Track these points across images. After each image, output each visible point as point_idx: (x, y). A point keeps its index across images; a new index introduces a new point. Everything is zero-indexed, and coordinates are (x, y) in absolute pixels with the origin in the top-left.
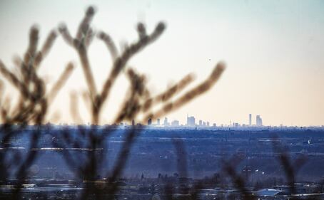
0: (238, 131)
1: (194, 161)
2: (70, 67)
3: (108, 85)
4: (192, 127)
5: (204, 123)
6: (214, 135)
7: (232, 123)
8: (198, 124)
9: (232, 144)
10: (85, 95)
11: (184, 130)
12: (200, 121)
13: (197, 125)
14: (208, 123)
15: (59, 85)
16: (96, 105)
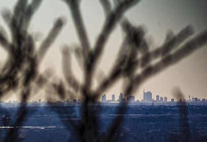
0: (197, 106)
1: (152, 138)
2: (59, 24)
3: (102, 40)
4: (148, 103)
5: (162, 98)
6: (173, 111)
7: (191, 98)
8: (155, 99)
9: (192, 120)
10: (77, 51)
11: (140, 106)
12: (158, 97)
13: (154, 101)
14: (166, 98)
15: (48, 43)
16: (89, 62)
